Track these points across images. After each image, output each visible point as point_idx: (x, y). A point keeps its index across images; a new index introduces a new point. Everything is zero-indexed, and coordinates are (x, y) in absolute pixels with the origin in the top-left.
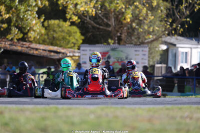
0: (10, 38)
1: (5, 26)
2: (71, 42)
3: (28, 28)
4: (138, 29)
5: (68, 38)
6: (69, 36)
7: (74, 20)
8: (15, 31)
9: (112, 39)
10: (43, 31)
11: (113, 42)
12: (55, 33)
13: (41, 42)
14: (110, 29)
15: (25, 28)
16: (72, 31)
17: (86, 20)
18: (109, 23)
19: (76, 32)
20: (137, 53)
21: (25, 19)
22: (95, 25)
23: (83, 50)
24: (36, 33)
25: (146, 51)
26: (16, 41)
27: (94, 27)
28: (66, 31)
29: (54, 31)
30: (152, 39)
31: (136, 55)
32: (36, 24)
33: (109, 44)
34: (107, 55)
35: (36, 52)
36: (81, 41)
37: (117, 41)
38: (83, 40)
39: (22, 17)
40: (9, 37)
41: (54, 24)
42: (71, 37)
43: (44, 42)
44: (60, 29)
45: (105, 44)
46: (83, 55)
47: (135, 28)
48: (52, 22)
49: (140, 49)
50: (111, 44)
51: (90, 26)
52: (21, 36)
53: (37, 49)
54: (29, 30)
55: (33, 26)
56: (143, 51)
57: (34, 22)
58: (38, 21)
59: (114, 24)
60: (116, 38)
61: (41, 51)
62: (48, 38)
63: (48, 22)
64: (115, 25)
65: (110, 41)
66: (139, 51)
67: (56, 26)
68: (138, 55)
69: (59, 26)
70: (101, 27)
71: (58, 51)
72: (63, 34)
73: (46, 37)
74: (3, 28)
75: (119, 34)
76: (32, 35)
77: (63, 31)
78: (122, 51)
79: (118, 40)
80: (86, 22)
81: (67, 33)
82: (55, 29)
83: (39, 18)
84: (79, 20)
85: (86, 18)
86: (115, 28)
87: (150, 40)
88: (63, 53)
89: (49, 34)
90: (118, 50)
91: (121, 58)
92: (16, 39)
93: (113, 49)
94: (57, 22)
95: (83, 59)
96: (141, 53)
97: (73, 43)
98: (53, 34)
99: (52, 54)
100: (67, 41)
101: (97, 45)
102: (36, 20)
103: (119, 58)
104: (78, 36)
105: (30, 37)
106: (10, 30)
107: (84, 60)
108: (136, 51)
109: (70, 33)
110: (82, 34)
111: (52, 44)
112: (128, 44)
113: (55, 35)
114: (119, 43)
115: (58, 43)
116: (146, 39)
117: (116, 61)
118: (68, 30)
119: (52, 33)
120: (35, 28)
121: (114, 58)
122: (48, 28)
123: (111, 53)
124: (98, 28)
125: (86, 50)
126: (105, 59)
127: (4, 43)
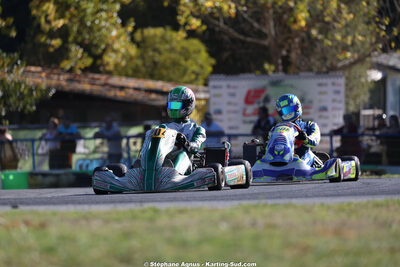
0: (68, 67)
1: (57, 42)
2: (189, 71)
3: (103, 46)
5: (183, 62)
6: (186, 59)
7: (194, 27)
8: (76, 51)
9: (270, 63)
10: (133, 51)
11: (273, 68)
12: (157, 55)
13: (130, 72)
14: (266, 43)
15: (97, 46)
16: (191, 49)
17: (218, 26)
18: (265, 30)
19: (199, 52)
20: (323, 89)
21: (95, 28)
22: (236, 35)
23: (215, 87)
24: (120, 55)
25: (339, 85)
26: (79, 72)
27: (234, 40)
28: (179, 49)
29: (156, 50)
30: (352, 60)
31: (321, 93)
32: (118, 37)
33: (265, 72)
34: (263, 96)
35: (120, 94)
36: (210, 69)
37: (281, 68)
38: (214, 67)
39: (89, 24)
40: (66, 65)
41: (155, 36)
42: (190, 62)
43: (136, 73)
44: (167, 46)
45: (258, 72)
46: (216, 96)
47: (316, 39)
48: (150, 32)
49: (328, 81)
50: (270, 73)
51: (226, 38)
52: (89, 62)
53: (122, 88)
54: (104, 50)
55: (113, 42)
56: (333, 84)
57: (114, 33)
58: (122, 30)
59: (273, 32)
60: (280, 61)
61: (131, 91)
62: (144, 65)
63: (142, 33)
64: (276, 34)
65: (267, 66)
66: (326, 85)
67: (158, 40)
68: (324, 93)
69: (164, 39)
70: (249, 39)
71: (165, 89)
72: (173, 56)
73: (139, 62)
74: (53, 46)
75: (284, 53)
76: (110, 59)
77: (172, 50)
78: (291, 86)
79: (282, 64)
80: (217, 29)
81: (180, 53)
82: (158, 46)
83: (124, 24)
84: (204, 28)
85: (217, 22)
86: (275, 40)
87: (347, 62)
89: (146, 55)
90: (284, 83)
92: (80, 69)
93: (275, 83)
94: (159, 31)
95: (215, 104)
96: (330, 89)
97: (193, 72)
98: (153, 57)
99: (153, 96)
100: (181, 69)
101: (242, 76)
102: (117, 29)
104: (203, 59)
105: (108, 64)
106: (68, 50)
107: (218, 107)
108: (320, 85)
109: (186, 54)
110: (212, 54)
111: (152, 77)
112: (303, 71)
113: (158, 58)
114: (285, 71)
115: (164, 72)
116: (339, 60)
118: (183, 48)
119: (151, 53)
120: (116, 46)
122: (142, 45)
123: (271, 91)
124: (243, 42)
125: (220, 87)
126: (259, 103)
127: (56, 77)
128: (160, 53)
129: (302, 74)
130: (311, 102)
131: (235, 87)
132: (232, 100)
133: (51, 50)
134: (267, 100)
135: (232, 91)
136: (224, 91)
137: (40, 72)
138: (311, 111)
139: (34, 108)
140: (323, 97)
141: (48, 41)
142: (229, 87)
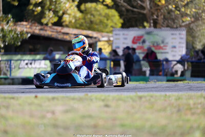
0: (45, 22)
1: (39, 8)
2: (109, 26)
3: (61, 12)
4: (174, 12)
5: (105, 21)
6: (107, 20)
7: (107, 3)
9: (147, 22)
10: (79, 15)
11: (148, 25)
12: (92, 17)
14: (145, 12)
15: (57, 12)
16: (110, 14)
17: (120, 3)
18: (144, 5)
19: (114, 16)
20: (174, 36)
21: (58, 3)
22: (129, 7)
24: (72, 17)
25: (182, 34)
26: (50, 25)
27: (128, 10)
28: (103, 14)
29: (92, 15)
30: (190, 22)
31: (173, 39)
32: (70, 7)
33: (144, 27)
34: (142, 40)
36: (120, 25)
37: (152, 25)
41: (91, 7)
42: (109, 21)
44: (98, 13)
45: (141, 27)
46: (116, 39)
47: (171, 10)
48: (89, 5)
49: (177, 32)
50: (147, 28)
51: (123, 9)
52: (56, 19)
53: (67, 34)
54: (63, 14)
55: (68, 10)
56: (180, 34)
57: (68, 5)
58: (72, 4)
59: (148, 7)
60: (152, 21)
61: (72, 36)
62: (85, 22)
63: (85, 5)
64: (151, 8)
65: (145, 24)
66: (176, 34)
67: (93, 9)
68: (175, 39)
69: (96, 10)
70: (135, 10)
71: (91, 35)
72: (100, 18)
73: (82, 21)
74: (37, 11)
75: (155, 17)
76: (66, 18)
77: (100, 15)
78: (157, 35)
79: (153, 23)
80: (120, 4)
81: (105, 16)
82: (93, 12)
84: (112, 3)
86: (149, 11)
87: (187, 23)
88: (95, 38)
89: (86, 17)
90: (153, 33)
91: (157, 43)
92: (51, 23)
93: (149, 33)
94: (94, 5)
96: (177, 36)
97: (112, 27)
98: (90, 18)
100: (105, 25)
101: (131, 29)
102: (70, 3)
103: (154, 42)
104: (117, 19)
106: (44, 13)
107: (117, 45)
108: (172, 34)
109: (107, 17)
111: (89, 29)
112: (164, 27)
113: (93, 19)
114: (155, 27)
115: (96, 26)
116: (183, 22)
117: (151, 45)
118: (106, 14)
119: (89, 16)
120: (69, 12)
121: (149, 42)
122: (84, 12)
123: (146, 37)
124: (133, 11)
125: (119, 35)
126: (140, 43)
127: (34, 28)
128: (94, 16)
129: (163, 28)
130: (167, 43)
131: (127, 35)
132: (126, 41)
133: (36, 13)
134: (144, 42)
135: (125, 37)
136: (121, 37)
137: (26, 25)
138: (168, 48)
139: (19, 44)
140: (174, 41)
141: (34, 9)
142: (123, 34)
